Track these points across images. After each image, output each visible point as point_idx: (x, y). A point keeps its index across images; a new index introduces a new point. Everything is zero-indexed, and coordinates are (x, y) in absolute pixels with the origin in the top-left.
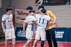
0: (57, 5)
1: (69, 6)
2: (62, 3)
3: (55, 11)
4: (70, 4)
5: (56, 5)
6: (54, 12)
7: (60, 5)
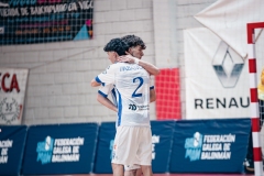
0: (46, 41)
1: (87, 42)
2: (55, 35)
3: (36, 65)
4: (91, 36)
5: (41, 42)
6: (34, 68)
7: (55, 41)
